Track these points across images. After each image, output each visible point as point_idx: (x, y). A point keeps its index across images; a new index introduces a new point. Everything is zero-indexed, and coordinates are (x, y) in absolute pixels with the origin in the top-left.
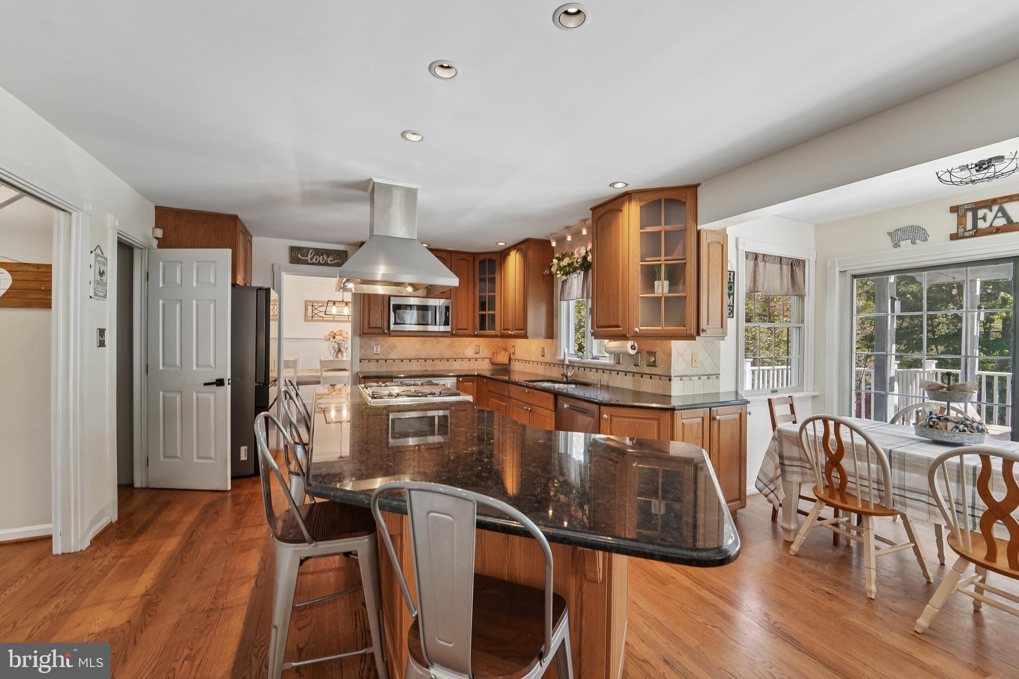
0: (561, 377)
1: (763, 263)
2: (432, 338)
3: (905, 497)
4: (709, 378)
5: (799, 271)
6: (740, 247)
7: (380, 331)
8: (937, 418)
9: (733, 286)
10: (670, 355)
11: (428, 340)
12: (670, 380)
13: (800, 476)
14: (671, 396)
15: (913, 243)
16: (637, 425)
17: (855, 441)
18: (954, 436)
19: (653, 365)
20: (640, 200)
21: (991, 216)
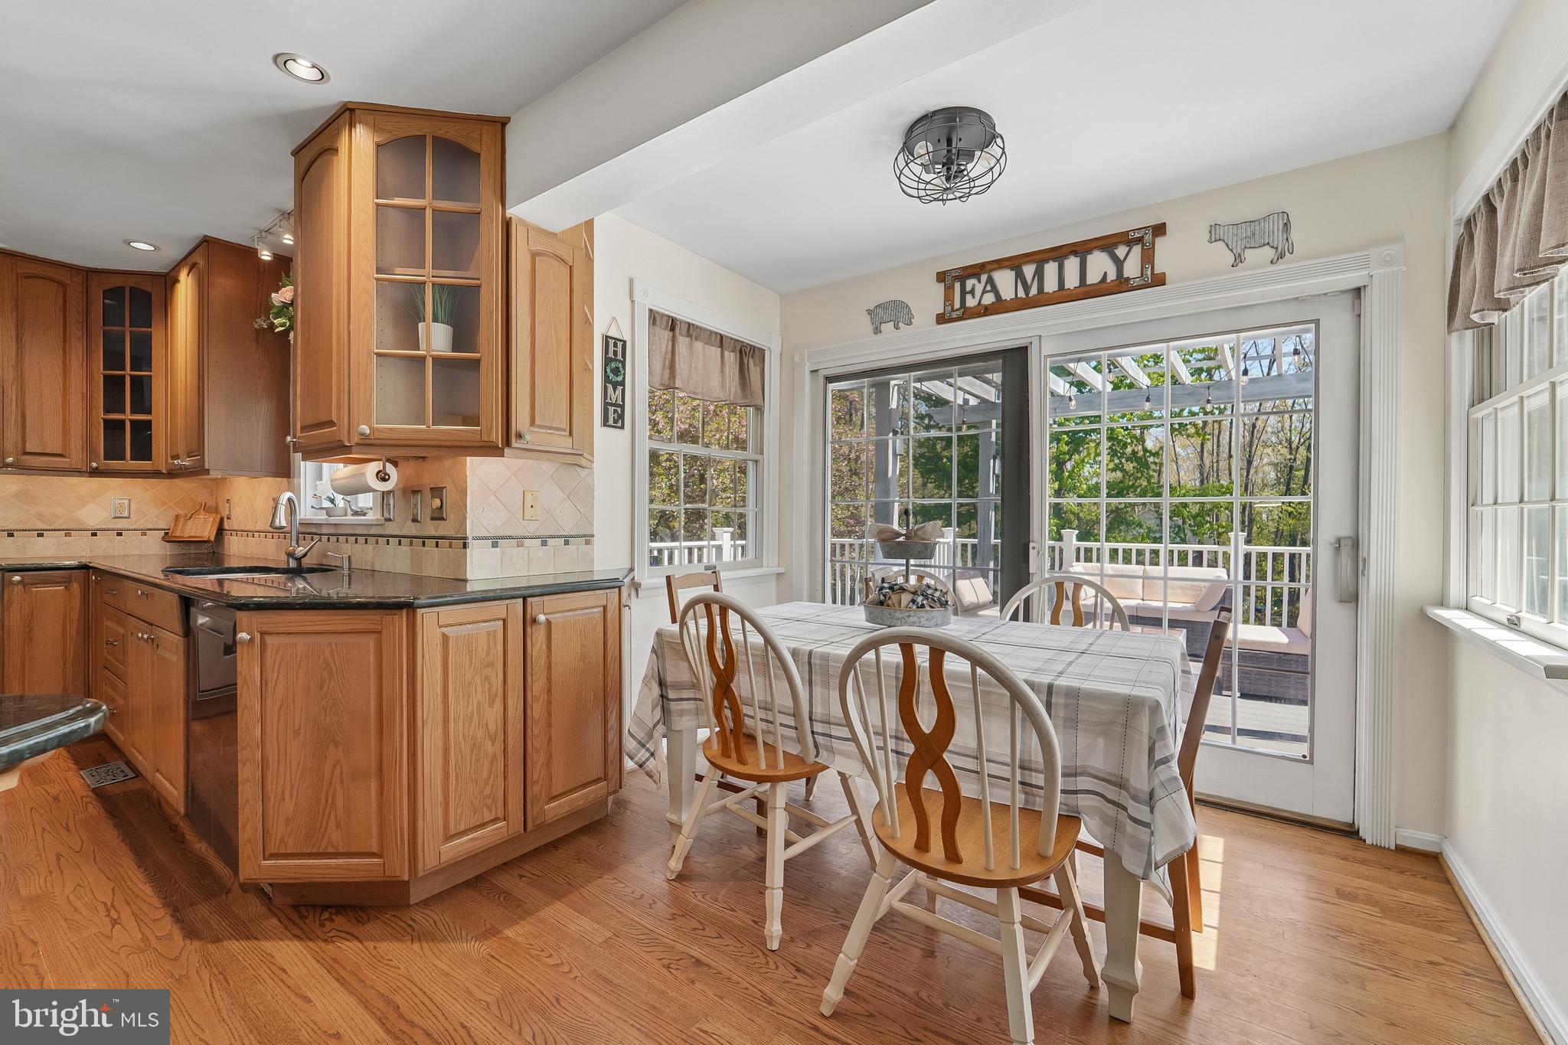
0: (284, 557)
1: (688, 339)
3: (830, 736)
4: (567, 543)
5: (755, 364)
6: (637, 297)
8: (890, 588)
9: (621, 369)
10: (465, 493)
12: (465, 546)
13: (694, 717)
14: (466, 581)
15: (897, 328)
16: (327, 651)
17: (749, 639)
18: (909, 616)
19: (438, 516)
20: (375, 128)
21: (979, 289)
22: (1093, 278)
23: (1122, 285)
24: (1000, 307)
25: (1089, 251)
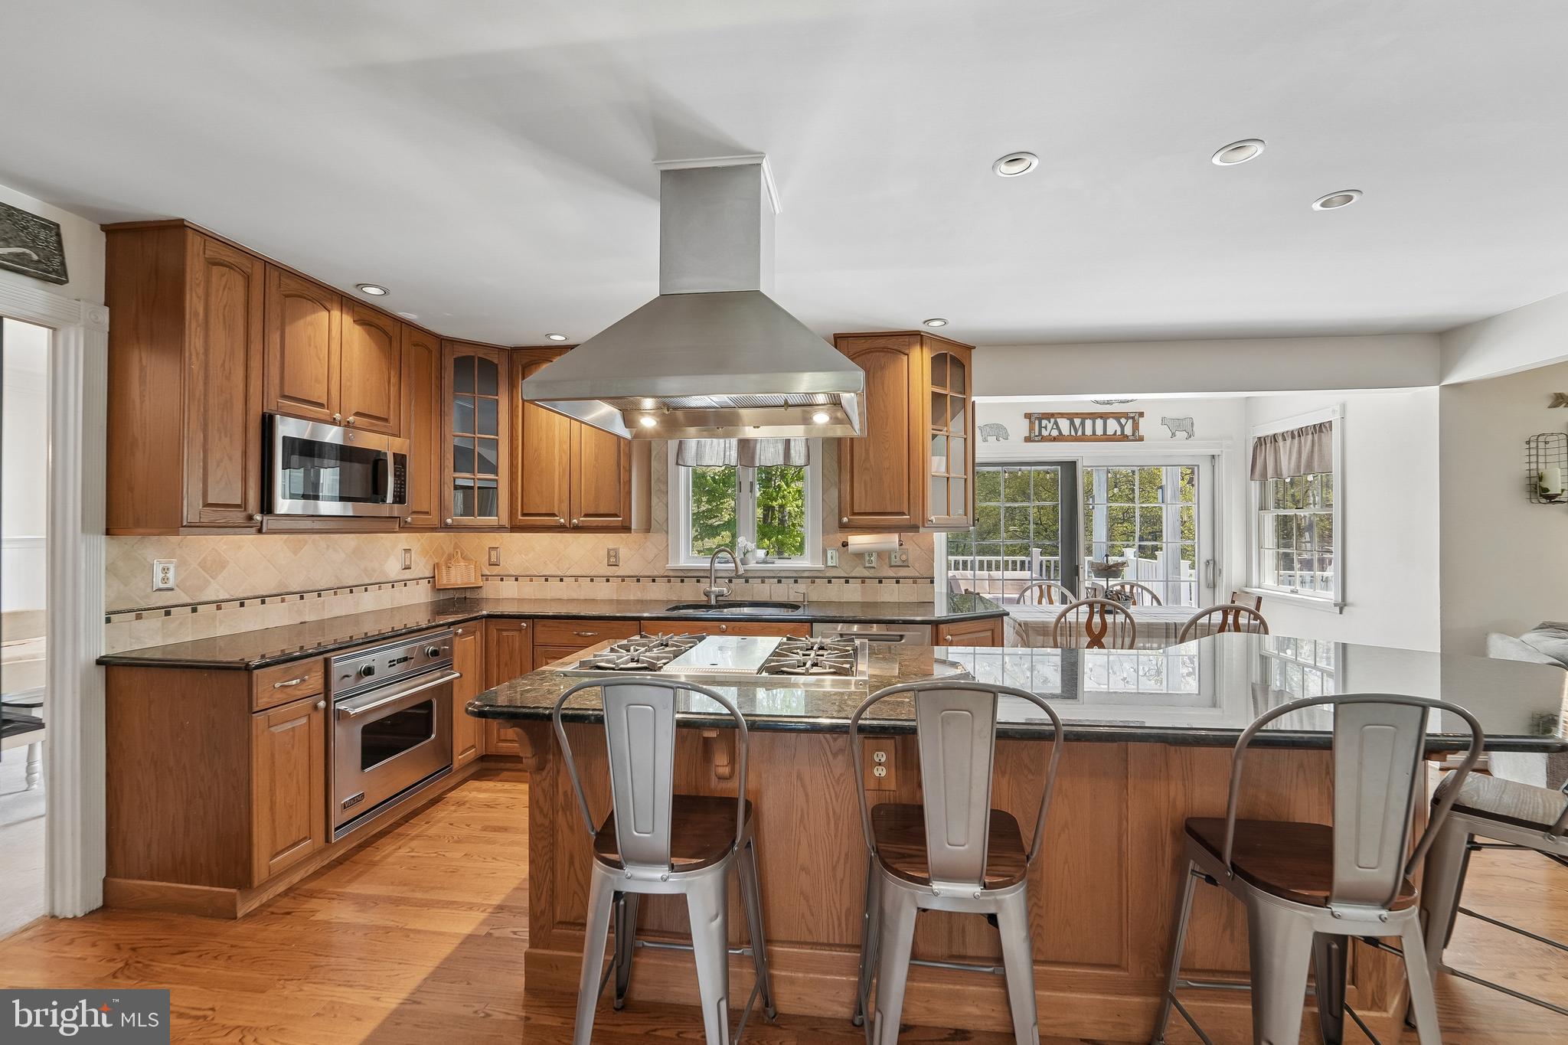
2: (316, 536)
7: (238, 516)
11: (306, 542)
12: (932, 582)
14: (931, 604)
15: (998, 440)
19: (902, 564)
20: (931, 349)
21: (1049, 426)
22: (1110, 432)
23: (1124, 438)
24: (1060, 438)
25: (1108, 418)
